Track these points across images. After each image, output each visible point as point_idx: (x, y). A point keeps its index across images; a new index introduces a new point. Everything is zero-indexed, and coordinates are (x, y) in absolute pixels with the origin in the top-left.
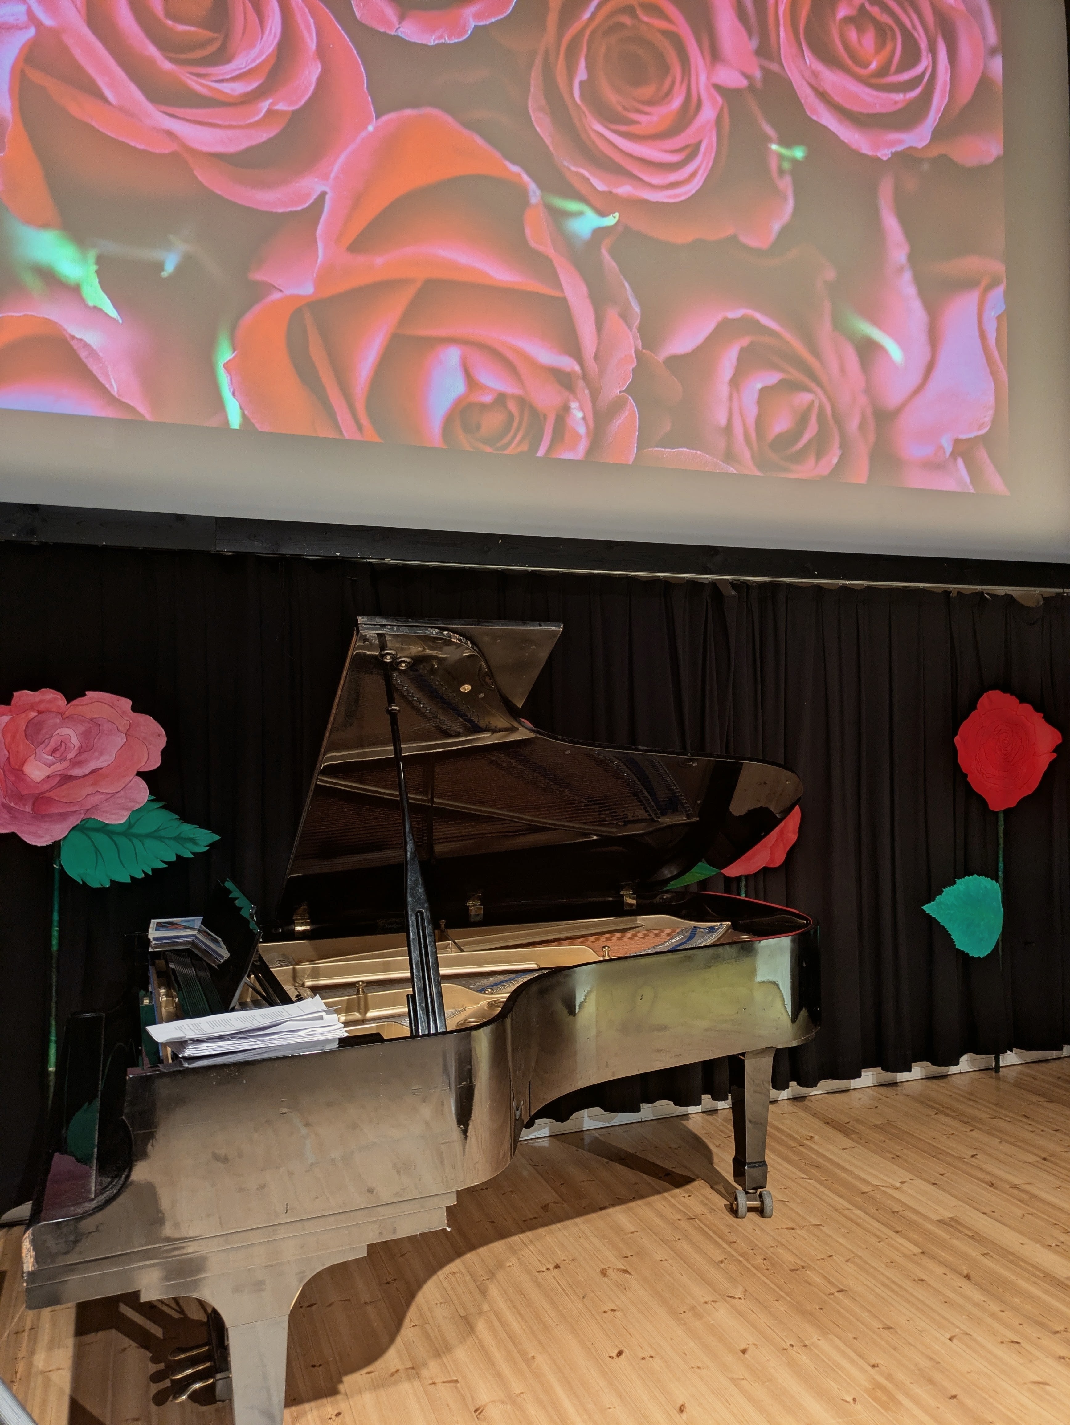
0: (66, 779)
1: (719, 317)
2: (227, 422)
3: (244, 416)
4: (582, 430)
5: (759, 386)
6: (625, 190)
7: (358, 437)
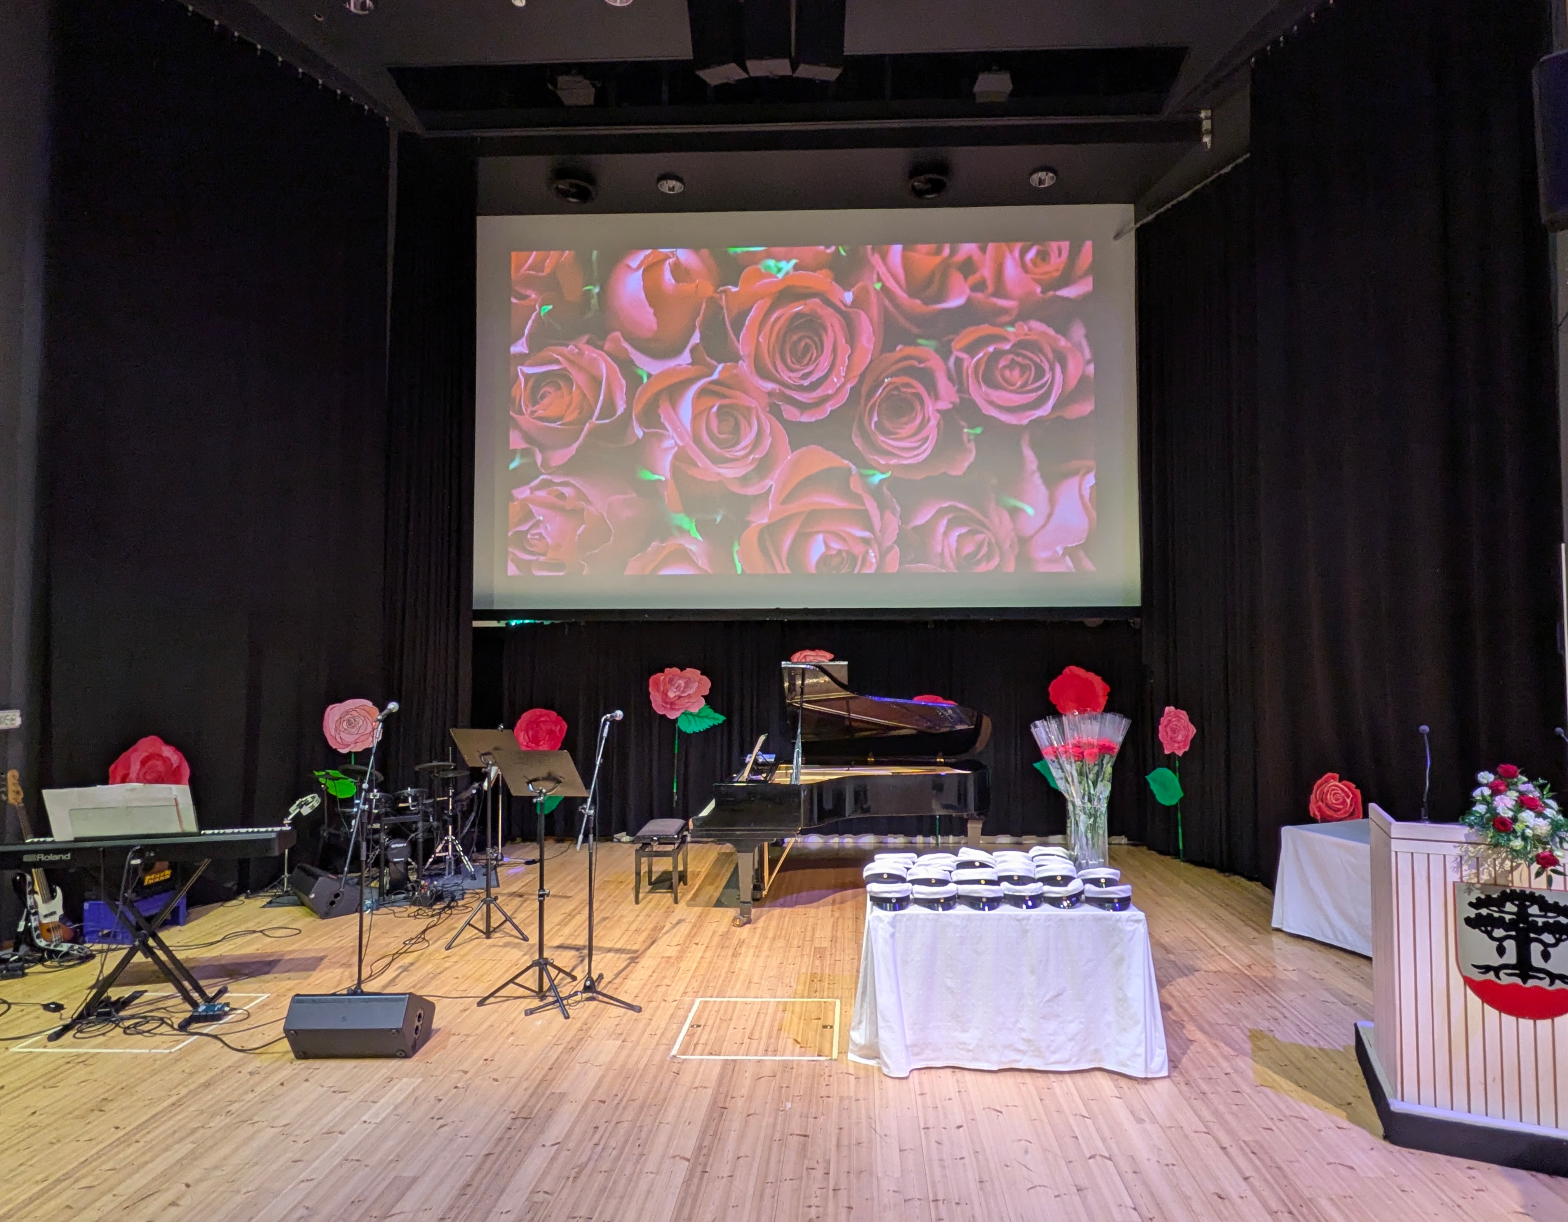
0: (680, 697)
1: (938, 507)
2: (736, 571)
3: (743, 569)
4: (874, 560)
5: (957, 534)
6: (894, 461)
7: (783, 572)
